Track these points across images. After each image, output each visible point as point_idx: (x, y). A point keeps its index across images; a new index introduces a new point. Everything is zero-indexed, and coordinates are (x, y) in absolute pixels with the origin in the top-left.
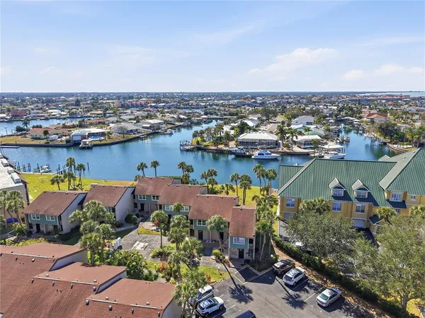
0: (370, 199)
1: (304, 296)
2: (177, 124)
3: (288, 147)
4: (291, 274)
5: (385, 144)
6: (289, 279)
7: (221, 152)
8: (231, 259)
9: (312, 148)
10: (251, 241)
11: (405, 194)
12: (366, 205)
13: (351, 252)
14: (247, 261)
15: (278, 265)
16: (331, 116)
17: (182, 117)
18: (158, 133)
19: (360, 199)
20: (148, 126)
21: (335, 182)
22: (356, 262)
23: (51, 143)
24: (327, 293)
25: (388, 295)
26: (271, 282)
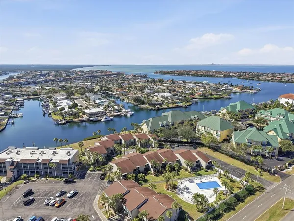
5: (137, 105)
7: (84, 121)
9: (119, 112)
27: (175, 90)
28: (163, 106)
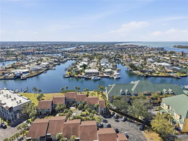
0: (130, 94)
1: (119, 120)
2: (55, 63)
3: (102, 74)
4: (115, 115)
5: (131, 70)
6: (115, 116)
7: (80, 77)
8: (100, 114)
9: (110, 74)
10: (105, 109)
11: (137, 92)
12: (129, 96)
13: (128, 108)
14: (104, 114)
15: (112, 114)
16: (113, 58)
17: (56, 60)
18: (49, 69)
19: (128, 94)
20: (45, 66)
21: (121, 91)
22: (128, 110)
23: (6, 78)
24: (123, 118)
25: (135, 116)
26: (111, 118)
27: (178, 61)
28: (153, 74)
